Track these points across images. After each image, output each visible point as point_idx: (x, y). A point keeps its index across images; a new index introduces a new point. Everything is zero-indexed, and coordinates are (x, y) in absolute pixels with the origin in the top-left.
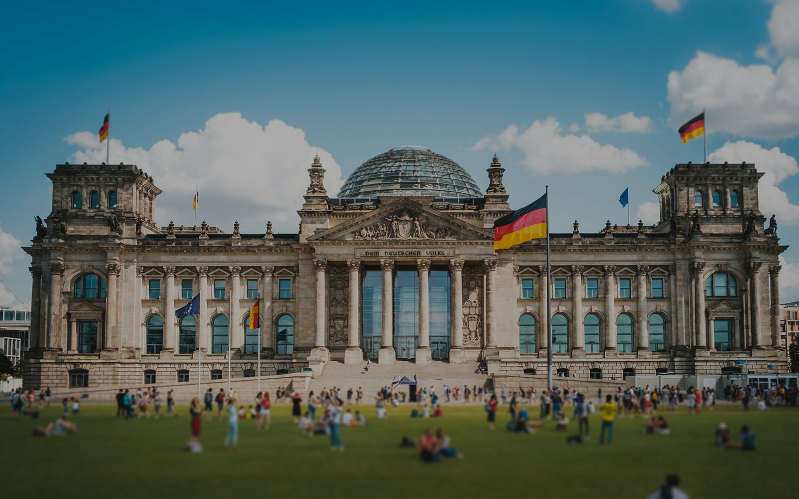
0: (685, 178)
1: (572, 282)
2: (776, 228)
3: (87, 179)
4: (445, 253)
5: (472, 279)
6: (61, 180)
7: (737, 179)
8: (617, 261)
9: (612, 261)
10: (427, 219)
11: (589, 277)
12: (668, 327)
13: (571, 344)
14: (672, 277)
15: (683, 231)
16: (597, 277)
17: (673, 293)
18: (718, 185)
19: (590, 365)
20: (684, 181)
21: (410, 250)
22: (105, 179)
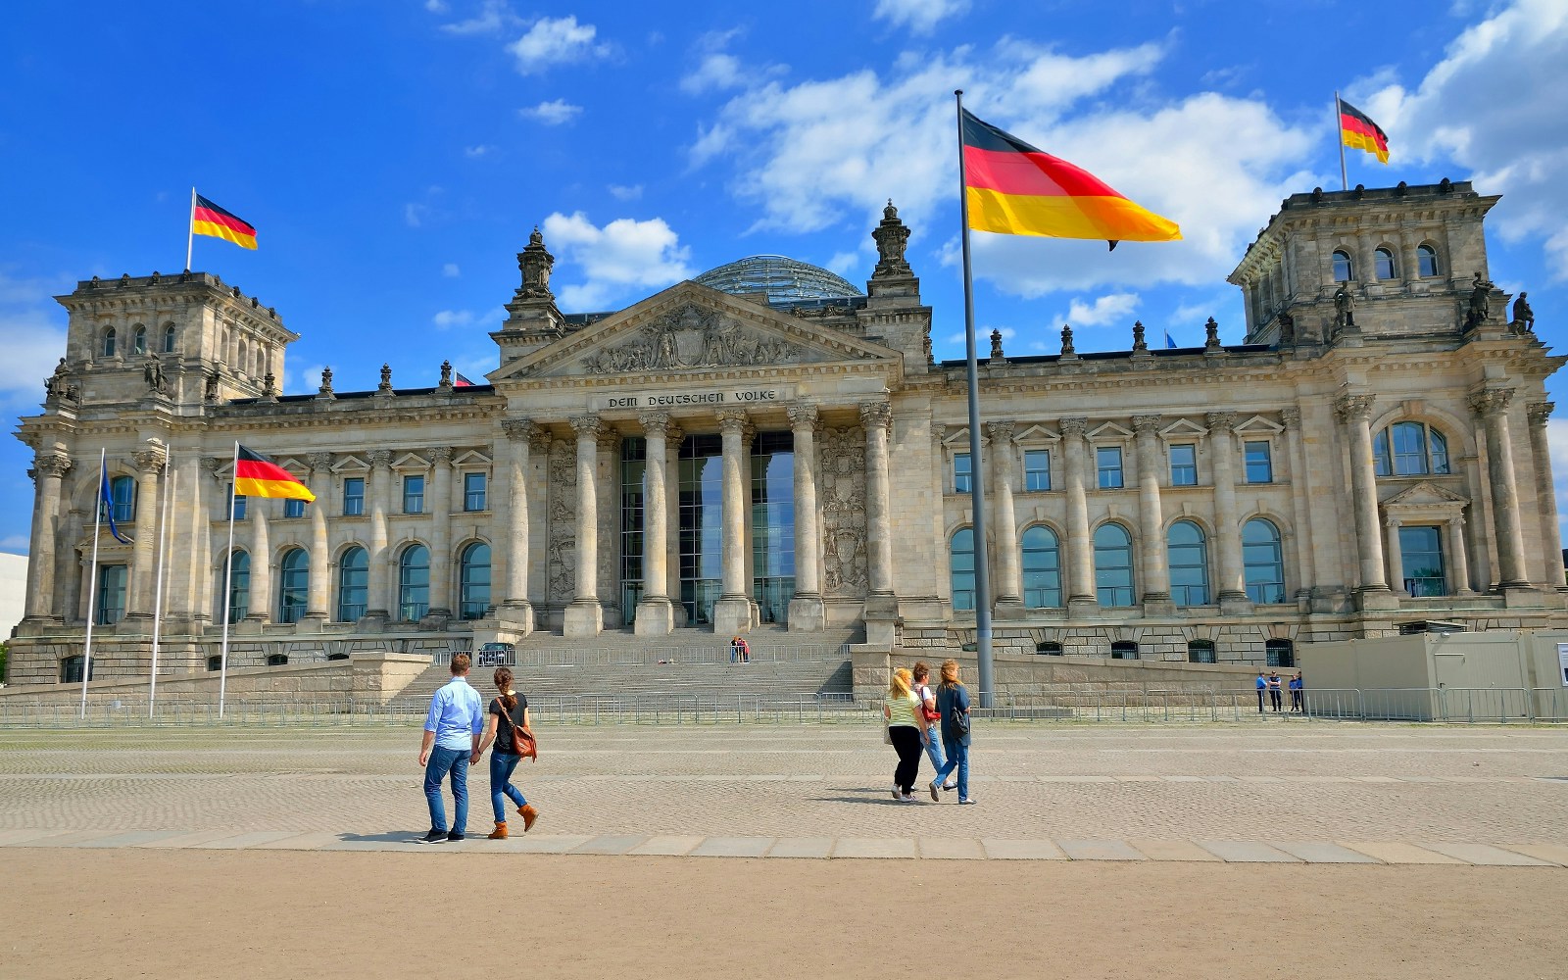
0: (1309, 221)
1: (1064, 456)
2: (1532, 321)
3: (125, 303)
4: (777, 394)
5: (842, 454)
6: (82, 306)
7: (1431, 216)
8: (1163, 406)
9: (1151, 406)
10: (737, 324)
11: (1100, 445)
12: (1287, 547)
13: (1068, 589)
14: (1292, 435)
15: (1311, 333)
16: (1117, 444)
17: (1295, 470)
18: (1386, 232)
19: (1110, 632)
20: (1308, 228)
21: (702, 392)
22: (155, 301)
